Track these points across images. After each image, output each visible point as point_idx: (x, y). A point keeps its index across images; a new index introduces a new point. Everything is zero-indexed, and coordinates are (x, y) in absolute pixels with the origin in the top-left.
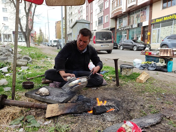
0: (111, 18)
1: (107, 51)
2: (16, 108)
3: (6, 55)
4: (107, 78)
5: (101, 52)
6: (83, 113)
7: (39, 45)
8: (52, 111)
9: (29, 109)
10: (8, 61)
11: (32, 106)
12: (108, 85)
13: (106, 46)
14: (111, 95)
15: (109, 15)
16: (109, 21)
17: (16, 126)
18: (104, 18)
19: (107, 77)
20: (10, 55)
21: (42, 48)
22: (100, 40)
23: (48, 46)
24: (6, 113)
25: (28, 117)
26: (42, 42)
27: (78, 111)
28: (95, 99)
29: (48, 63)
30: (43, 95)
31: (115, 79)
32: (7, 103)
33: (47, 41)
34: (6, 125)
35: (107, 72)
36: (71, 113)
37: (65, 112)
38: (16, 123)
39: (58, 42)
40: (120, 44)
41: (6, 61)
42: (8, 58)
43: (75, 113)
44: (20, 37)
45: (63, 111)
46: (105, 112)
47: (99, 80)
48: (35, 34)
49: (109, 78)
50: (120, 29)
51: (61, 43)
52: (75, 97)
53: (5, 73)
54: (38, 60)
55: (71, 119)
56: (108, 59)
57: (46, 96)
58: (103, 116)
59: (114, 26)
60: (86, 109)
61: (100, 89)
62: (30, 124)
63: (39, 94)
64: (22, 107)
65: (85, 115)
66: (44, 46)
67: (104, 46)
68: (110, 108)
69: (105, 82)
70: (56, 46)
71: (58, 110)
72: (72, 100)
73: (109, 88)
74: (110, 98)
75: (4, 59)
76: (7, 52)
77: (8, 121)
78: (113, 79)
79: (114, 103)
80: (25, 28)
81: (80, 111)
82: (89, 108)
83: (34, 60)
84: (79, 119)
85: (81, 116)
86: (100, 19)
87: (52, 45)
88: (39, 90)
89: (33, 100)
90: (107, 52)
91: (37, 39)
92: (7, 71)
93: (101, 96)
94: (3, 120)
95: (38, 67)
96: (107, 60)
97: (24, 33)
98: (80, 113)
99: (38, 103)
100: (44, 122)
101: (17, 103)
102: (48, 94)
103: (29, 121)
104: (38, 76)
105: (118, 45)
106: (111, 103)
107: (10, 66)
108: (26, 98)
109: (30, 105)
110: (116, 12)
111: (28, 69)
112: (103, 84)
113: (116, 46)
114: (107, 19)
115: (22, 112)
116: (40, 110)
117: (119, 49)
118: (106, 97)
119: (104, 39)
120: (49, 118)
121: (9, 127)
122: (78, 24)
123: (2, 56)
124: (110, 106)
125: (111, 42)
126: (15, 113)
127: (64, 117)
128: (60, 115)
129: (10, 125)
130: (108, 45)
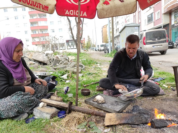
0: (163, 13)
1: (160, 52)
2: (80, 113)
3: (65, 64)
4: (164, 87)
5: (153, 53)
6: (141, 125)
7: (87, 51)
8: (110, 119)
9: (90, 116)
10: (67, 69)
11: (93, 113)
12: (166, 95)
13: (159, 46)
14: (171, 106)
15: (161, 11)
16: (161, 17)
17: (82, 130)
18: (155, 14)
19: (164, 85)
20: (67, 64)
21: (90, 54)
22: (151, 41)
23: (96, 50)
24: (73, 118)
25: (90, 123)
26: (90, 47)
27: (135, 123)
28: (153, 110)
29: (98, 69)
30: (100, 103)
31: (175, 88)
32: (73, 109)
33: (94, 46)
34: (75, 128)
35: (163, 80)
36: (129, 124)
37: (122, 122)
38: (81, 127)
39: (105, 46)
40: (177, 42)
41: (65, 69)
42: (66, 66)
43: (132, 124)
44: (72, 44)
45: (120, 121)
46: (166, 127)
47: (155, 89)
48: (84, 40)
49: (167, 87)
50: (176, 25)
51: (108, 47)
52: (130, 107)
53: (66, 80)
54: (89, 66)
55: (129, 130)
56: (162, 61)
57: (102, 103)
58: (164, 130)
59: (168, 22)
60: (143, 121)
61: (157, 99)
62: (93, 130)
63: (96, 102)
64: (85, 113)
65: (143, 127)
66: (92, 51)
67: (156, 46)
68: (171, 123)
69: (162, 91)
70: (103, 50)
71: (115, 119)
72: (127, 109)
73: (168, 98)
74: (170, 110)
75: (63, 68)
76: (65, 61)
77: (75, 125)
78: (171, 88)
79: (176, 117)
80: (76, 36)
81: (137, 122)
82: (147, 120)
83: (86, 66)
84: (137, 131)
85: (139, 128)
86: (150, 16)
87: (99, 50)
88: (96, 97)
89: (92, 107)
90: (160, 54)
91: (86, 45)
92: (67, 78)
93: (158, 107)
94: (72, 124)
95: (91, 73)
96: (161, 63)
97: (75, 41)
98: (137, 125)
99: (96, 110)
100: (104, 130)
101: (81, 110)
102: (104, 102)
103: (91, 127)
104: (92, 83)
105: (175, 44)
106: (172, 117)
107: (69, 74)
108: (86, 104)
109: (91, 112)
110: (170, 6)
111: (83, 76)
112: (159, 93)
113: (172, 45)
114: (159, 15)
115: (85, 118)
116: (99, 117)
117: (175, 48)
118: (165, 108)
119: (156, 39)
120: (108, 126)
121: (77, 130)
122: (126, 28)
123: (62, 64)
124: (172, 120)
125: (165, 41)
126: (79, 118)
127: (121, 127)
128: (117, 125)
129: (78, 129)
130: (162, 45)
